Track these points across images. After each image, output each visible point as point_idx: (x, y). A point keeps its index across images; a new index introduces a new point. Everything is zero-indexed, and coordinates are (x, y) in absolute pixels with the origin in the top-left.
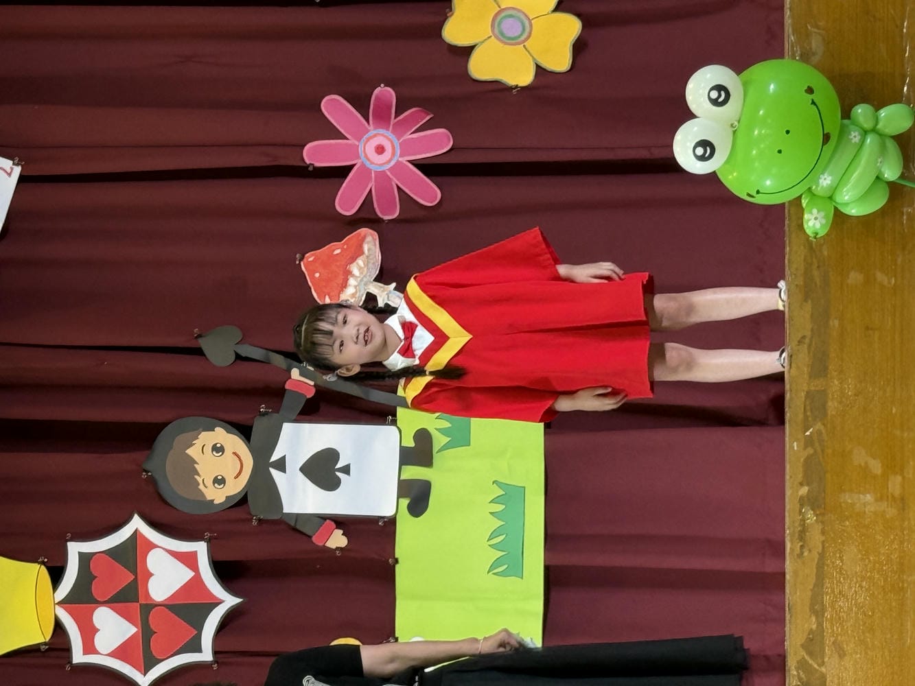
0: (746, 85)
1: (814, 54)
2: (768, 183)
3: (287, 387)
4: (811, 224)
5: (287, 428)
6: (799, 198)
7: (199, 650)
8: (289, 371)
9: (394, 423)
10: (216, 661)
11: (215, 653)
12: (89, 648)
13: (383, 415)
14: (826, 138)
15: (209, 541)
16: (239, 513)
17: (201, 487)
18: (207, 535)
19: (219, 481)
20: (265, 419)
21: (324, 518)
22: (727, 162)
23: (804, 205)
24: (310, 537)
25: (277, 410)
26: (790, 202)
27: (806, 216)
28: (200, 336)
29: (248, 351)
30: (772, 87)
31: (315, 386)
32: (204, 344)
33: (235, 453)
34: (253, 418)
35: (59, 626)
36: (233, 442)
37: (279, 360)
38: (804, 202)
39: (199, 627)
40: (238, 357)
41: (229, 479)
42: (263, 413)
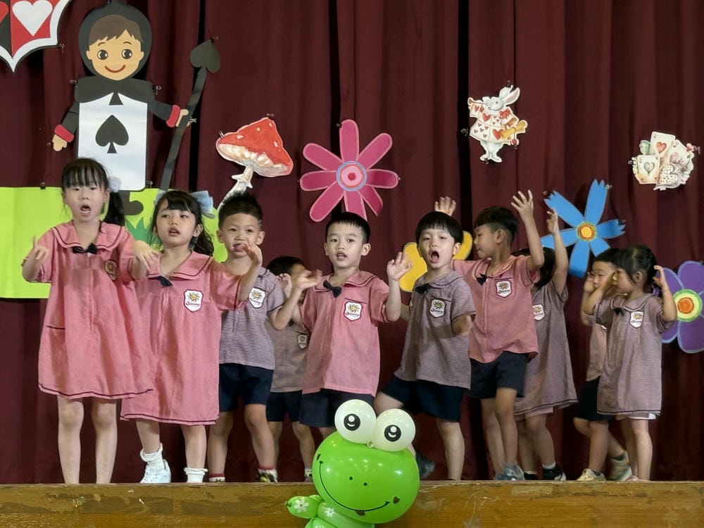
0: (401, 453)
1: (423, 503)
2: (328, 470)
3: (174, 106)
4: (297, 501)
5: (143, 106)
6: (317, 493)
8: (186, 107)
9: (148, 186)
13: (153, 178)
14: (361, 513)
15: (58, 47)
16: (80, 70)
17: (99, 41)
18: (63, 46)
19: (103, 55)
20: (151, 90)
21: (76, 134)
22: (343, 439)
23: (311, 496)
24: (61, 123)
25: (157, 98)
26: (314, 486)
27: (303, 498)
28: (213, 41)
29: (202, 77)
30: (399, 472)
31: (175, 127)
32: (207, 44)
33: (124, 66)
36: (133, 65)
37: (194, 100)
38: (313, 496)
40: (197, 70)
41: (105, 62)
42: (154, 88)
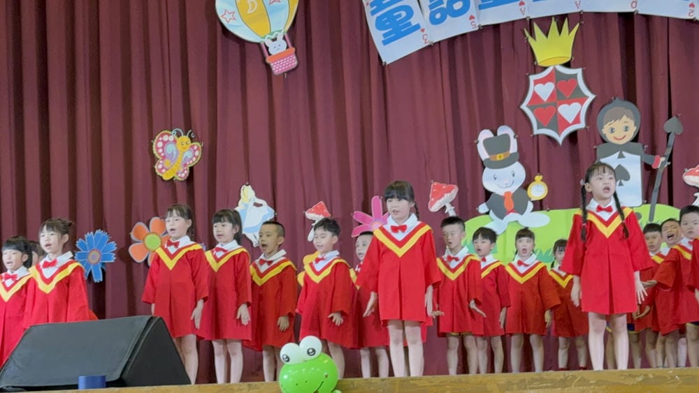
3: (657, 156)
5: (638, 158)
7: (538, 128)
8: (664, 156)
9: (643, 203)
10: (534, 136)
11: (538, 135)
12: (536, 82)
13: (647, 198)
15: (585, 128)
16: (599, 140)
17: (609, 123)
18: (588, 127)
19: (612, 130)
20: (642, 148)
25: (646, 152)
28: (677, 117)
29: (672, 138)
31: (658, 169)
32: (674, 119)
33: (625, 136)
34: (641, 142)
35: (545, 68)
36: (631, 134)
37: (668, 152)
39: (548, 127)
40: (669, 134)
41: (614, 135)
42: (643, 146)
